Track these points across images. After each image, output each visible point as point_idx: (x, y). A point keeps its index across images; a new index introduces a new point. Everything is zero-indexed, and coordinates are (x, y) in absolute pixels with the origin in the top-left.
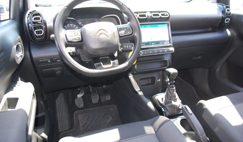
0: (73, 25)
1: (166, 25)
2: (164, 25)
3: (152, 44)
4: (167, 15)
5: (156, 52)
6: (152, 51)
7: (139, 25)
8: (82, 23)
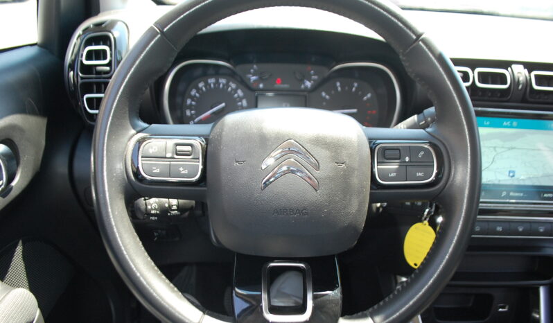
0: (228, 83)
3: (512, 194)
5: (521, 229)
7: (473, 114)
8: (261, 79)
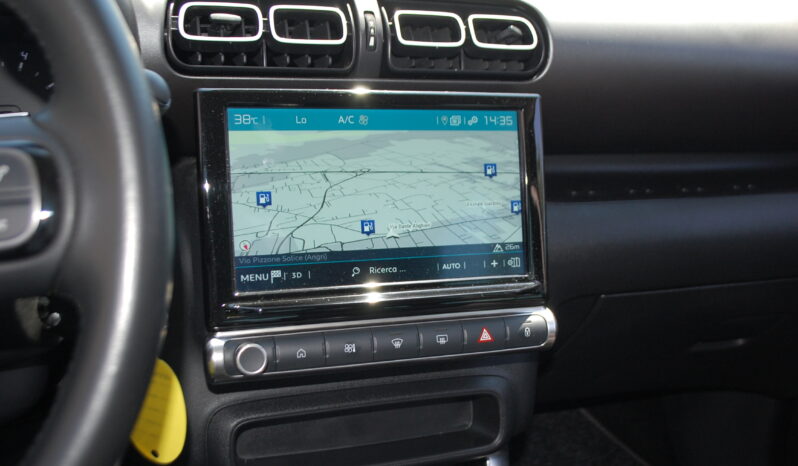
1: (508, 118)
2: (491, 117)
3: (372, 270)
4: (526, 38)
6: (365, 342)
